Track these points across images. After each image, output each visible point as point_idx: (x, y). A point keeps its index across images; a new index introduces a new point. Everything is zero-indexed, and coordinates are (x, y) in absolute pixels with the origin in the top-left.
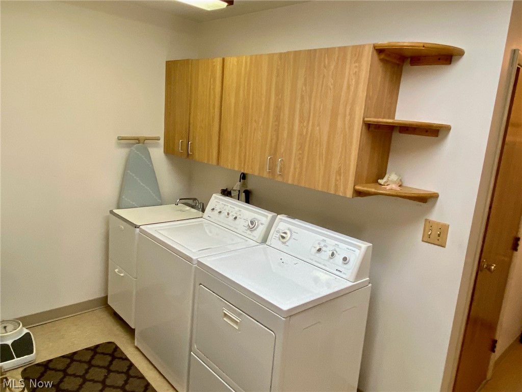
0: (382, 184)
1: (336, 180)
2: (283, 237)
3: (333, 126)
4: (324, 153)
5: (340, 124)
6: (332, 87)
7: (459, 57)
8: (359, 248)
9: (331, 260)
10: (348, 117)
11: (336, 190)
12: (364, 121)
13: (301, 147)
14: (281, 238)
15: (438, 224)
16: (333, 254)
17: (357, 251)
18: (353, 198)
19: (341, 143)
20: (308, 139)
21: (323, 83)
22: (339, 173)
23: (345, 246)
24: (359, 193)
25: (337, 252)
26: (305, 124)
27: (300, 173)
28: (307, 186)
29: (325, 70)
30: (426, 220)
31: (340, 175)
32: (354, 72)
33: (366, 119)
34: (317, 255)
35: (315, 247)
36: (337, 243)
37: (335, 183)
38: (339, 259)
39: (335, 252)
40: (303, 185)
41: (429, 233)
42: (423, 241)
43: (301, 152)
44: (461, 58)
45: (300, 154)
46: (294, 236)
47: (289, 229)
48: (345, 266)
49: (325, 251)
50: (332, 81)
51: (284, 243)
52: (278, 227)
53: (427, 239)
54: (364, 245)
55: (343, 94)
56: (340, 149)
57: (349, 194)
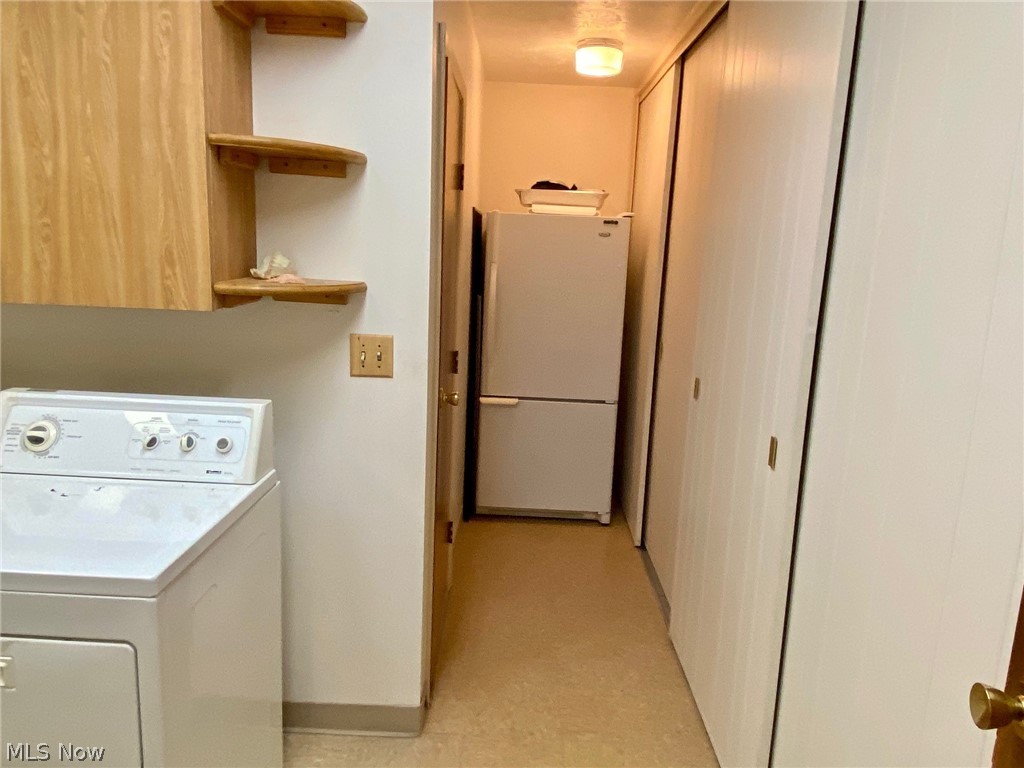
0: (263, 276)
1: (164, 277)
2: (37, 440)
3: (130, 152)
4: (117, 217)
5: (147, 146)
6: (107, 60)
7: (358, 25)
8: (248, 412)
9: (189, 457)
10: (167, 132)
11: (168, 301)
12: (208, 140)
13: (48, 206)
14: (28, 444)
15: (373, 339)
16: (190, 442)
17: (246, 421)
18: (213, 310)
19: (161, 192)
20: (63, 187)
21: (80, 52)
22: (168, 259)
23: (212, 419)
24: (223, 300)
25: (197, 436)
26: (46, 150)
27: (57, 272)
28: (83, 303)
29: (82, 18)
30: (351, 335)
31: (172, 264)
32: (164, 28)
33: (213, 136)
34: (149, 454)
35: (136, 441)
36: (192, 416)
37: (163, 284)
38: (206, 447)
39: (193, 437)
40: (69, 300)
41: (363, 358)
42: (352, 375)
43: (47, 220)
44: (362, 27)
45: (46, 225)
46: (68, 429)
47: (47, 418)
48: (227, 458)
49: (166, 442)
50: (108, 47)
51: (44, 453)
52: (12, 420)
53: (361, 370)
54: (258, 407)
55: (143, 79)
56: (162, 206)
57: (204, 302)
